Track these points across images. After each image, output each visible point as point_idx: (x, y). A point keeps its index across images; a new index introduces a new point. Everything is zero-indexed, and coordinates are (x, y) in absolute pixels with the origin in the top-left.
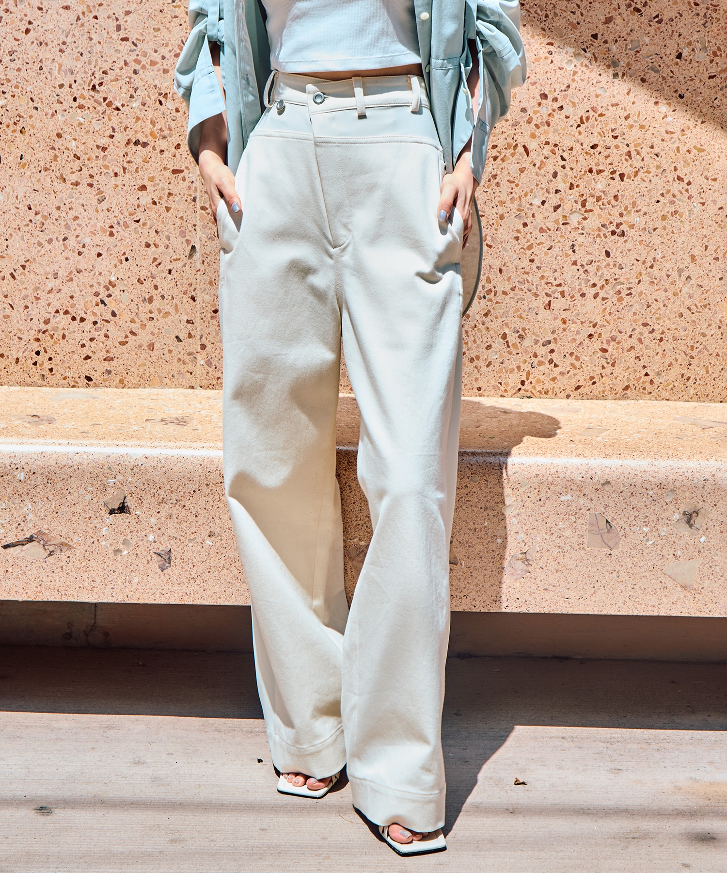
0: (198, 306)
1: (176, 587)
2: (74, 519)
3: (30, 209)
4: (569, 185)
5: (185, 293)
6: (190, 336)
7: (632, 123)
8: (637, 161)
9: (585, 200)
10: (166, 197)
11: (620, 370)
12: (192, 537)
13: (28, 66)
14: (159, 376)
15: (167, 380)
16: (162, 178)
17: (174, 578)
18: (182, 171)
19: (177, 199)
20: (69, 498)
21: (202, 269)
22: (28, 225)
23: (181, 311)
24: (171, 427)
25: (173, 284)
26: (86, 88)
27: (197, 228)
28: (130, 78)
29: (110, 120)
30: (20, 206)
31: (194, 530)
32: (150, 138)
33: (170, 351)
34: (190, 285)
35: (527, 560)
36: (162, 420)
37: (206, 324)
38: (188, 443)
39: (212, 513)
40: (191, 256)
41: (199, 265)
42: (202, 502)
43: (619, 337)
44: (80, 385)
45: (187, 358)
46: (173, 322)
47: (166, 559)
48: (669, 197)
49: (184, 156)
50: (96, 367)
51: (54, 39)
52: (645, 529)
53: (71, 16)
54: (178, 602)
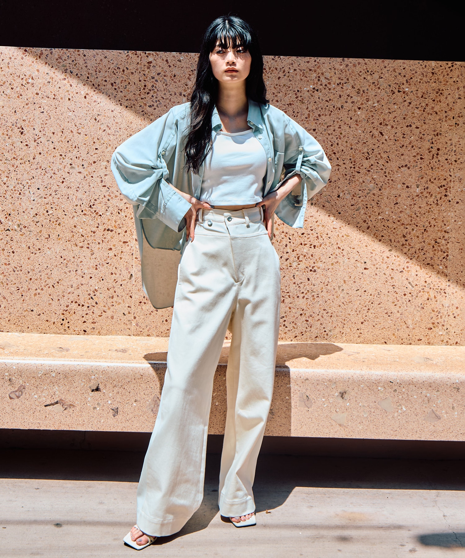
0: (133, 300)
1: (120, 424)
2: (76, 394)
3: (62, 257)
4: (292, 250)
5: (127, 294)
6: (129, 313)
7: (319, 224)
8: (321, 240)
9: (299, 256)
10: (120, 253)
11: (314, 329)
12: (128, 402)
13: (63, 197)
14: (115, 330)
15: (119, 332)
16: (119, 245)
17: (119, 420)
18: (127, 242)
19: (125, 254)
20: (74, 385)
21: (135, 284)
22: (60, 265)
23: (125, 302)
24: (120, 353)
25: (122, 290)
26: (87, 206)
27: (133, 266)
28: (106, 202)
29: (97, 220)
30: (57, 256)
31: (128, 399)
32: (114, 228)
33: (120, 320)
34: (130, 291)
35: (272, 413)
36: (116, 350)
37: (136, 308)
38: (127, 361)
39: (137, 392)
40: (130, 278)
41: (134, 283)
42: (132, 386)
43: (313, 315)
44: (81, 334)
45: (128, 323)
46: (122, 307)
47: (116, 411)
48: (334, 255)
49: (128, 236)
50: (88, 326)
51: (74, 186)
52: (323, 399)
53: (82, 176)
54: (120, 431)
